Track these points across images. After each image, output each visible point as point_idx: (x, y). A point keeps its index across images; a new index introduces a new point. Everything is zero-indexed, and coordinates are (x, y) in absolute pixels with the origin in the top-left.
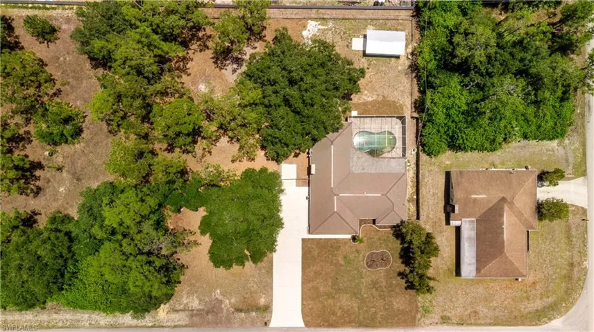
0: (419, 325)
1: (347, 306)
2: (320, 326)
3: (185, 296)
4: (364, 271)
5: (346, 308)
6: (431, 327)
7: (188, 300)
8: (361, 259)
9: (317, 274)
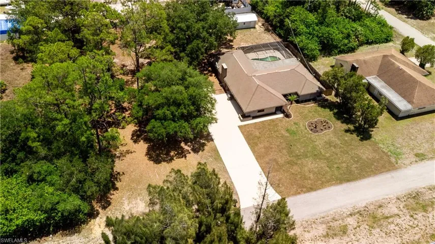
0: (400, 168)
1: (315, 168)
2: (299, 193)
3: (126, 202)
4: (312, 136)
5: (316, 170)
6: (413, 166)
7: (131, 205)
8: (303, 128)
9: (268, 149)
